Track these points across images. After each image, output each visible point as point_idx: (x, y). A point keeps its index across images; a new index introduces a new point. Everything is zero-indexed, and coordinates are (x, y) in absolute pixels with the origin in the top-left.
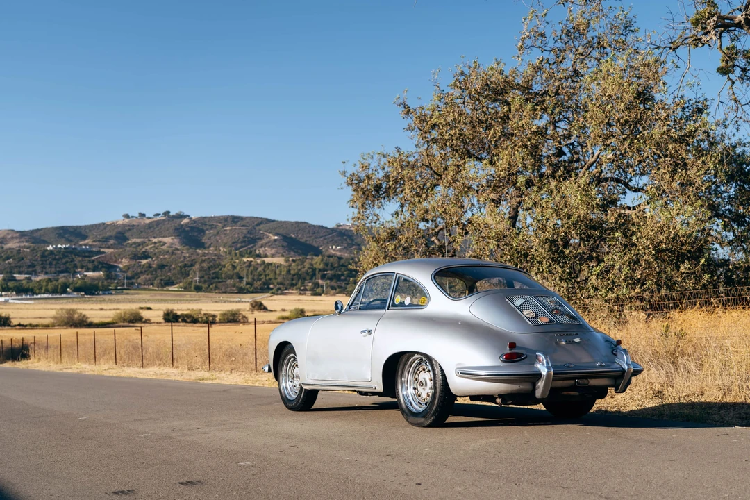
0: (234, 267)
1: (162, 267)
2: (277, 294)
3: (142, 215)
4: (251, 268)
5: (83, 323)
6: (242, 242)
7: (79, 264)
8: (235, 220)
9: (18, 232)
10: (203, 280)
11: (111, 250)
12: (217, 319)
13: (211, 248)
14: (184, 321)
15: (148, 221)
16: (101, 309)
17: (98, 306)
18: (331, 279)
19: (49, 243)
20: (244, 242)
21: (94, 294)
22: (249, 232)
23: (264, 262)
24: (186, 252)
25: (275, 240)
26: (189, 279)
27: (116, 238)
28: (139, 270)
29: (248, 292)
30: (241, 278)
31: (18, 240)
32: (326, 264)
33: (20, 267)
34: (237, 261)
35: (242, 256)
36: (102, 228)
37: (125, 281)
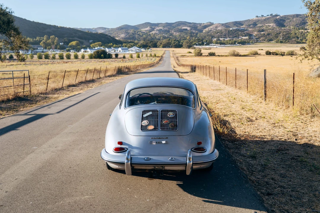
0: (296, 34)
1: (269, 34)
3: (262, 16)
4: (303, 34)
5: (238, 55)
7: (240, 34)
8: (297, 16)
9: (221, 24)
10: (283, 39)
11: (251, 29)
12: (285, 54)
13: (287, 27)
14: (273, 54)
15: (264, 18)
16: (246, 50)
17: (245, 49)
19: (230, 27)
20: (301, 24)
21: (244, 45)
22: (303, 20)
23: (307, 32)
24: (278, 29)
26: (278, 39)
27: (253, 24)
28: (260, 36)
29: (300, 43)
30: (298, 38)
31: (221, 27)
33: (221, 36)
34: (297, 31)
35: (299, 29)
36: (248, 21)
37: (255, 40)
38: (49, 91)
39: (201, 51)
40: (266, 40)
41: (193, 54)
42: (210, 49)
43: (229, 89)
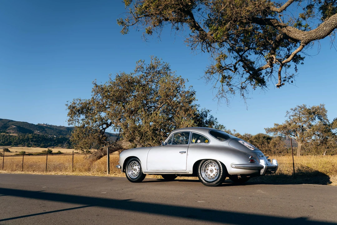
2: (14, 146)
4: (4, 137)
6: (1, 128)
18: (35, 142)
20: (2, 128)
22: (4, 125)
25: (15, 128)
29: (2, 145)
32: (33, 137)
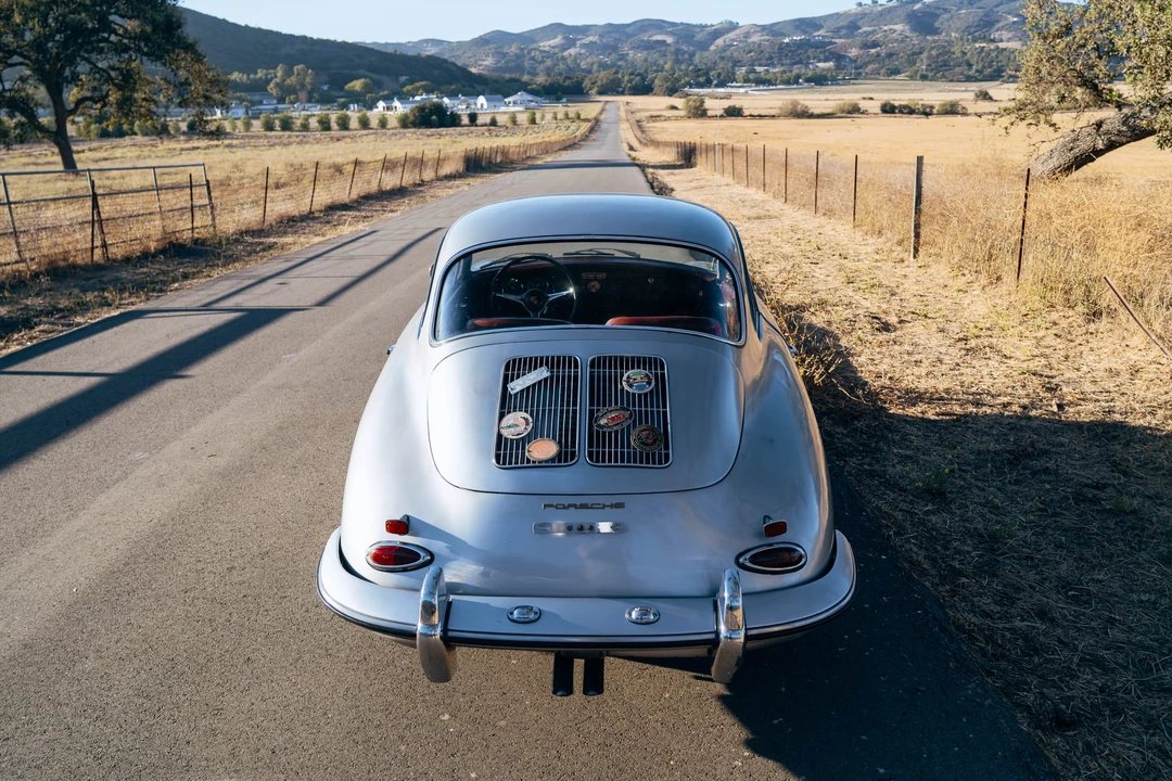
0: (964, 54)
1: (890, 55)
2: (1006, 82)
4: (983, 54)
5: (803, 114)
6: (976, 26)
7: (811, 56)
9: (760, 26)
10: (930, 68)
11: (843, 40)
12: (935, 111)
13: (943, 34)
14: (901, 112)
15: (880, 9)
16: (827, 100)
17: (825, 96)
19: (784, 35)
20: (979, 25)
21: (823, 85)
22: (986, 15)
23: (998, 47)
24: (916, 39)
25: (1014, 23)
26: (915, 68)
27: (848, 27)
28: (867, 60)
29: (977, 80)
30: (970, 65)
31: (760, 34)
33: (760, 59)
34: (969, 47)
35: (975, 41)
36: (835, 17)
37: (853, 71)
38: (271, 225)
39: (702, 102)
40: (883, 71)
41: (683, 113)
42: (729, 96)
43: (794, 215)
